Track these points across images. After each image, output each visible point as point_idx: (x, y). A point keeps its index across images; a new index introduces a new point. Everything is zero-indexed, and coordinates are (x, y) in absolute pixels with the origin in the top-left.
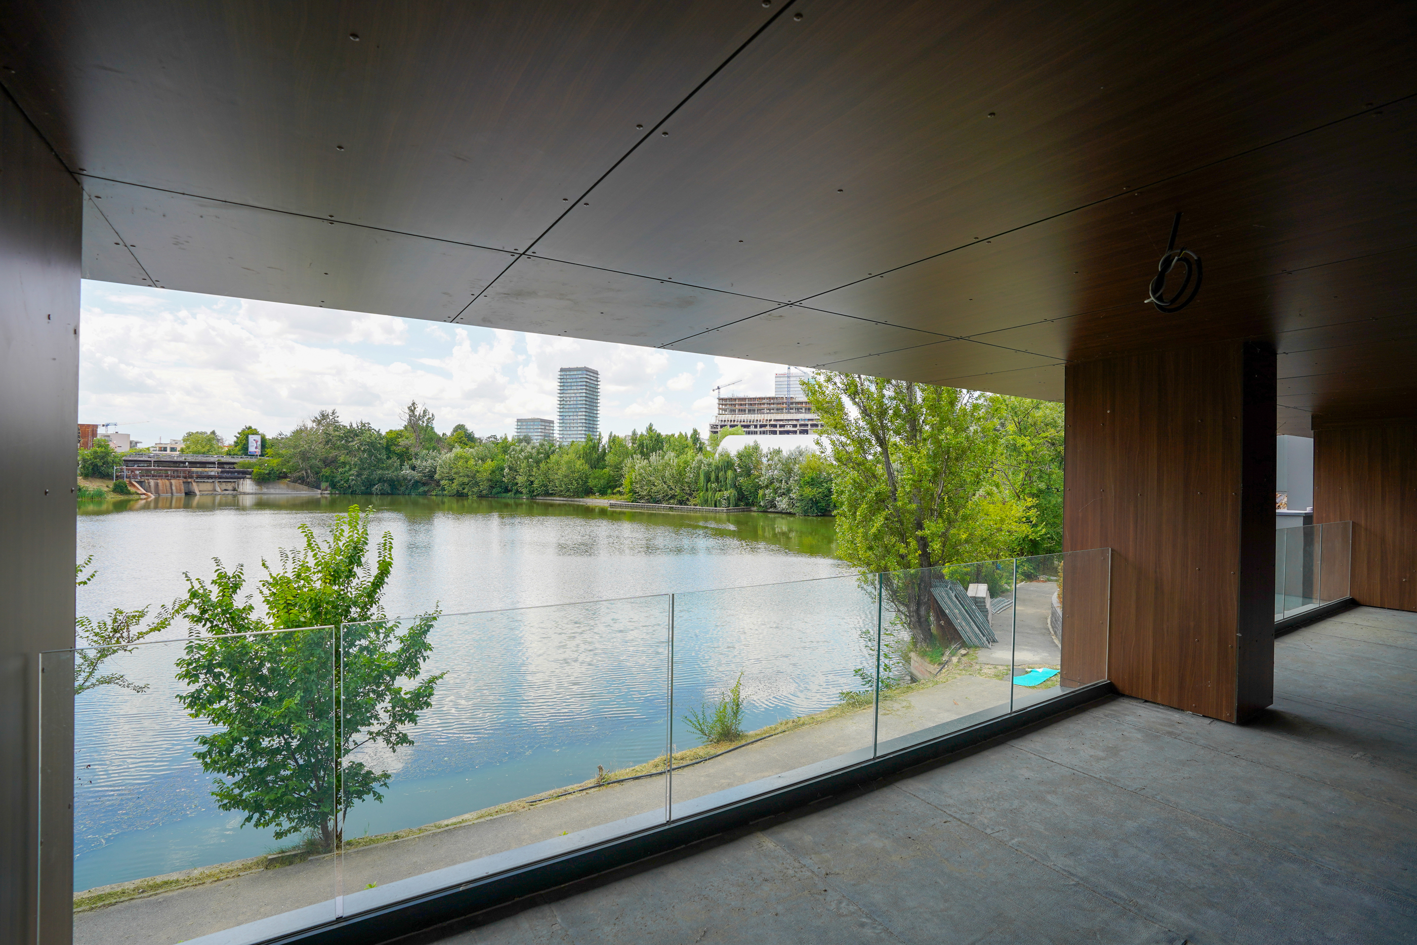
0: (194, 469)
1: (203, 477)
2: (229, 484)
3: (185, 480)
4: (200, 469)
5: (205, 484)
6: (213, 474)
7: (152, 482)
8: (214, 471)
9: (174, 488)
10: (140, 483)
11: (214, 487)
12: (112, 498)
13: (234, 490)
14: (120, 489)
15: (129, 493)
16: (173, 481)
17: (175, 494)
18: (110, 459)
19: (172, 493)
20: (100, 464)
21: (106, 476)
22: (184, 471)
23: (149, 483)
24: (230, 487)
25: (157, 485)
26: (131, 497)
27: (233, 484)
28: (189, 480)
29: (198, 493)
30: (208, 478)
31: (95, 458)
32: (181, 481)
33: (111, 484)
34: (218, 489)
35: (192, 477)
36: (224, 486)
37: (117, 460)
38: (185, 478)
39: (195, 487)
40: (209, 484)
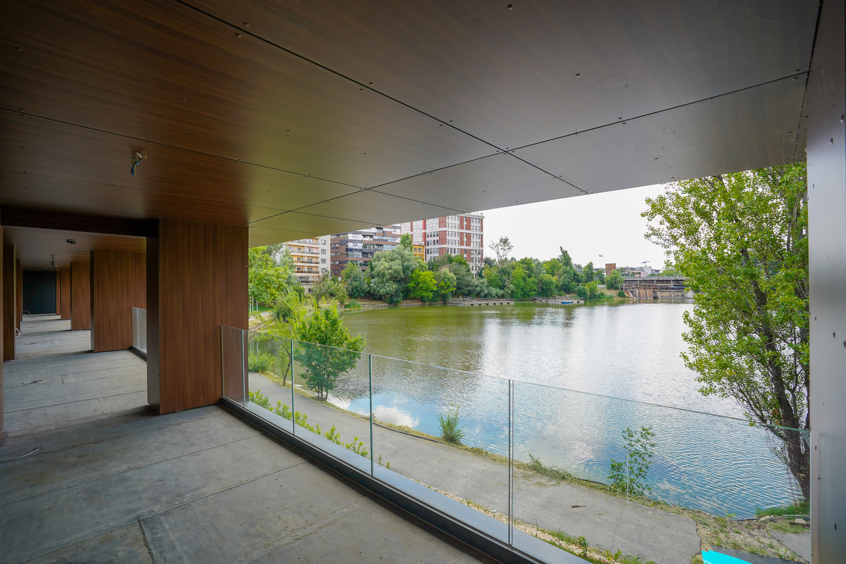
0: (658, 284)
1: (663, 289)
2: (680, 292)
3: (653, 290)
4: (661, 284)
5: (666, 292)
6: (672, 286)
7: (637, 292)
8: (671, 285)
9: (648, 295)
10: (631, 292)
11: (671, 294)
12: (617, 299)
13: (683, 296)
14: (621, 295)
15: (625, 297)
16: (647, 291)
17: (648, 298)
18: (617, 281)
19: (647, 297)
20: (614, 283)
21: (616, 288)
22: (654, 285)
23: (636, 292)
24: (680, 294)
25: (639, 293)
26: (626, 299)
27: (682, 292)
28: (656, 290)
29: (660, 297)
30: (666, 289)
31: (612, 280)
32: (652, 291)
33: (617, 292)
34: (673, 295)
35: (657, 289)
36: (676, 294)
37: (621, 280)
38: (654, 289)
39: (659, 294)
40: (668, 293)
